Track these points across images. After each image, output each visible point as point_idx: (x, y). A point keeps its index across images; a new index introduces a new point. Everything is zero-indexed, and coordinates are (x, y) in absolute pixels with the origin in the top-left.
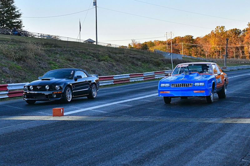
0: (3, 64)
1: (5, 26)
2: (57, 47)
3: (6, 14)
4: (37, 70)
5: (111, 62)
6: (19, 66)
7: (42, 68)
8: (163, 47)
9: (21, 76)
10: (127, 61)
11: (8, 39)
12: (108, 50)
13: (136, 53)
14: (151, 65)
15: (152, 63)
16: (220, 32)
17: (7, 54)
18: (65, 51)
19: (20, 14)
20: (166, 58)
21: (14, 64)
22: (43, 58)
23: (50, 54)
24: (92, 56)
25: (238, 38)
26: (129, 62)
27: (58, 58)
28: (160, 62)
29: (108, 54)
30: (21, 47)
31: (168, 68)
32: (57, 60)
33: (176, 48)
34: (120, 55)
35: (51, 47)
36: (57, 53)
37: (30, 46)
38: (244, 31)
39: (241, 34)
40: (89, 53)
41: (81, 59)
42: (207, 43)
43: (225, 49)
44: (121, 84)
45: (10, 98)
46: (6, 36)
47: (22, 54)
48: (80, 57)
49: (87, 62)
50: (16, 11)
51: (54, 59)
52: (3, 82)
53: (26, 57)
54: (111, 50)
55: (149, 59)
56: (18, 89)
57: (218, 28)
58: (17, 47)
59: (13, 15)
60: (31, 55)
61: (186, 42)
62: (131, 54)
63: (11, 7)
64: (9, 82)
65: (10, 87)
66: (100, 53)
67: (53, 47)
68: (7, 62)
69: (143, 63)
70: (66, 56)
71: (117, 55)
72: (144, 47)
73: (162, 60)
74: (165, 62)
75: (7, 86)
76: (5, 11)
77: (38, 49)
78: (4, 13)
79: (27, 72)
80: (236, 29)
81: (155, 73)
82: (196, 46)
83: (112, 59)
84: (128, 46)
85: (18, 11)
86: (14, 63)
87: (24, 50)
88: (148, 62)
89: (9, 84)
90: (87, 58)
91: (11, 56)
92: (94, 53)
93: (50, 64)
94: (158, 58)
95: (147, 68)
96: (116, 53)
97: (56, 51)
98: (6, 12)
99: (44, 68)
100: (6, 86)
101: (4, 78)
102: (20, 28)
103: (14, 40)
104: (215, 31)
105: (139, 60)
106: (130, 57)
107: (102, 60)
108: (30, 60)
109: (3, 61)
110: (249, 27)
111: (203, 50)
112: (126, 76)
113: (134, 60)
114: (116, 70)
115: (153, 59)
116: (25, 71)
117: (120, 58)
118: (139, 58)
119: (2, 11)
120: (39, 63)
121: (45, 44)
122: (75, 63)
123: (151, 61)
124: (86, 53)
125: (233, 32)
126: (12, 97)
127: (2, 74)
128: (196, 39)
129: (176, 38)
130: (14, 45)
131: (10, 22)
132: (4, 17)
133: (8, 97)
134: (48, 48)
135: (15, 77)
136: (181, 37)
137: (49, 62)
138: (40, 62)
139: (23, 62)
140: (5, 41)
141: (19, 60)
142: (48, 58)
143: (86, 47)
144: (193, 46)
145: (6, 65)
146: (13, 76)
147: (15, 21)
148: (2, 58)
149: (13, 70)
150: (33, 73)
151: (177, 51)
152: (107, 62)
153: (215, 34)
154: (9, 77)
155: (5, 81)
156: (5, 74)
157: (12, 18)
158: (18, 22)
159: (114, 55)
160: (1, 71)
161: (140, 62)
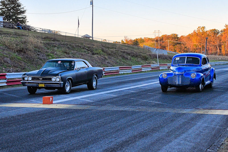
0: (5, 55)
1: (11, 20)
2: (56, 40)
3: (12, 10)
4: (36, 61)
5: (104, 55)
6: (20, 57)
7: (41, 59)
8: (151, 44)
9: (21, 66)
10: (118, 55)
11: (11, 32)
12: (102, 45)
13: (127, 48)
14: (139, 59)
15: (140, 57)
16: (201, 31)
17: (9, 46)
18: (62, 45)
19: (25, 11)
20: (153, 54)
21: (14, 55)
22: (41, 50)
23: (49, 47)
24: (87, 50)
25: (216, 37)
26: (120, 56)
27: (56, 51)
28: (147, 56)
29: (101, 49)
30: (23, 40)
31: (154, 62)
32: (54, 52)
33: (163, 44)
34: (112, 50)
35: (50, 41)
36: (55, 46)
37: (31, 39)
38: (222, 31)
39: (219, 34)
40: (84, 47)
41: (77, 52)
42: (190, 41)
43: (205, 46)
44: (111, 76)
45: (8, 86)
46: (10, 30)
47: (22, 46)
48: (76, 50)
49: (82, 55)
50: (21, 7)
51: (52, 52)
52: (4, 71)
53: (26, 49)
54: (104, 45)
55: (138, 54)
56: (18, 78)
57: (199, 28)
58: (18, 39)
59: (19, 11)
60: (31, 47)
61: (172, 40)
62: (122, 49)
63: (17, 3)
64: (9, 72)
65: (9, 76)
66: (94, 47)
67: (52, 40)
68: (9, 53)
69: (132, 57)
70: (63, 49)
71: (109, 49)
72: (135, 43)
73: (150, 55)
74: (152, 57)
75: (6, 74)
76: (11, 7)
77: (38, 42)
78: (11, 9)
79: (27, 63)
80: (215, 29)
81: (142, 66)
82: (180, 43)
83: (105, 53)
85: (23, 8)
86: (16, 54)
87: (25, 42)
88: (137, 56)
90: (82, 52)
91: (13, 48)
92: (89, 47)
93: (48, 56)
94: (146, 53)
95: (136, 62)
97: (54, 45)
98: (13, 8)
99: (43, 60)
100: (4, 75)
101: (5, 68)
102: (24, 23)
103: (17, 33)
104: (197, 31)
105: (130, 54)
106: (121, 52)
107: (96, 54)
108: (30, 52)
109: (5, 52)
110: (226, 28)
111: (186, 47)
112: (116, 68)
113: (125, 55)
114: (108, 62)
115: (141, 54)
116: (25, 61)
117: (112, 52)
118: (129, 52)
119: (9, 7)
120: (38, 55)
121: (45, 38)
122: (71, 55)
123: (139, 55)
124: (82, 47)
125: (212, 32)
126: (10, 85)
127: (4, 64)
128: (181, 37)
129: (163, 36)
130: (17, 38)
131: (15, 17)
132: (10, 13)
133: (7, 85)
134: (48, 42)
135: (15, 67)
136: (168, 35)
137: (47, 54)
138: (39, 53)
139: (23, 54)
140: (8, 34)
141: (20, 51)
142: (47, 51)
143: (83, 42)
144: (178, 43)
145: (8, 56)
146: (14, 66)
147: (20, 16)
148: (4, 50)
149: (13, 61)
150: (33, 64)
151: (163, 48)
152: (100, 55)
153: (197, 34)
154: (10, 67)
155: (6, 70)
156: (6, 64)
157: (18, 14)
158: (23, 18)
159: (107, 49)
160: (3, 61)
161: (129, 56)
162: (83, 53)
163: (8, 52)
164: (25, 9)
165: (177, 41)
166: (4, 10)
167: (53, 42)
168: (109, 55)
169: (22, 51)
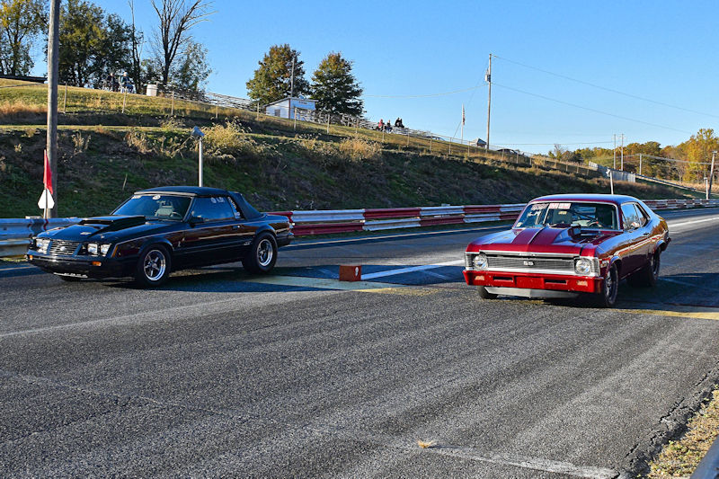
0: (303, 175)
3: (336, 88)
4: (364, 188)
6: (333, 179)
8: (607, 160)
9: (332, 197)
14: (576, 189)
15: (579, 186)
16: (705, 138)
21: (321, 175)
23: (394, 160)
27: (407, 169)
32: (404, 171)
33: (628, 163)
36: (407, 159)
42: (683, 157)
49: (460, 178)
50: (353, 84)
51: (398, 170)
52: (297, 206)
53: (346, 164)
57: (701, 133)
59: (348, 92)
63: (346, 76)
66: (486, 163)
68: (311, 172)
69: (563, 184)
71: (518, 168)
75: (292, 214)
76: (335, 83)
78: (334, 87)
79: (345, 191)
82: (664, 161)
83: (507, 175)
84: (547, 154)
86: (324, 173)
87: (345, 150)
88: (572, 184)
89: (294, 212)
90: (460, 172)
91: (321, 160)
92: (476, 164)
93: (390, 178)
94: (591, 178)
98: (338, 85)
99: (378, 186)
101: (300, 200)
102: (359, 114)
104: (698, 137)
105: (558, 179)
106: (541, 174)
107: (488, 177)
108: (352, 169)
109: (302, 168)
111: (675, 169)
113: (550, 184)
114: (512, 195)
115: (582, 179)
116: (341, 188)
117: (523, 174)
118: (557, 176)
119: (330, 84)
120: (371, 176)
122: (436, 179)
124: (459, 163)
127: (298, 192)
128: (665, 149)
131: (342, 102)
135: (321, 198)
137: (388, 174)
138: (371, 173)
139: (340, 173)
141: (334, 167)
142: (391, 168)
144: (659, 161)
145: (308, 176)
146: (318, 197)
147: (351, 101)
149: (318, 186)
151: (630, 168)
152: (497, 180)
153: (698, 143)
154: (309, 198)
156: (302, 192)
159: (512, 168)
160: (296, 187)
161: (557, 184)
162: (462, 175)
163: (309, 169)
165: (658, 155)
166: (320, 89)
167: (403, 152)
169: (337, 167)
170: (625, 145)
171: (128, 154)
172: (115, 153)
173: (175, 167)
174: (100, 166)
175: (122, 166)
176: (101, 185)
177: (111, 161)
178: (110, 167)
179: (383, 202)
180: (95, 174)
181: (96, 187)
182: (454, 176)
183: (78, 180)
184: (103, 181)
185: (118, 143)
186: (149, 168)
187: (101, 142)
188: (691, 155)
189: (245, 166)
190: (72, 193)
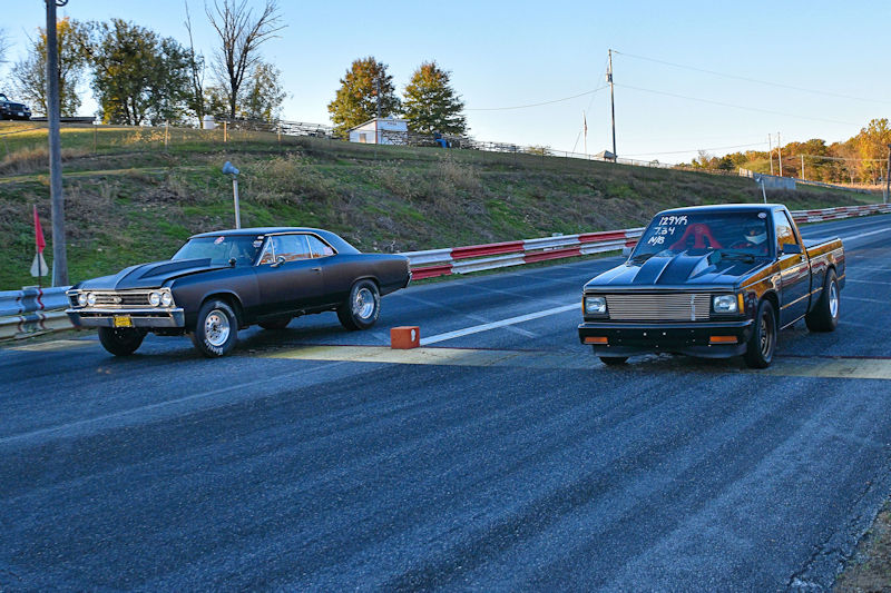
0: (382, 210)
1: (432, 128)
3: (433, 104)
4: (458, 221)
5: (633, 198)
6: (420, 213)
7: (472, 217)
9: (419, 234)
10: (670, 196)
12: (633, 174)
13: (695, 178)
15: (726, 199)
16: (878, 130)
17: (394, 187)
21: (405, 208)
22: (473, 194)
23: (496, 185)
24: (592, 187)
26: (675, 197)
27: (511, 194)
29: (626, 182)
30: (430, 171)
32: (507, 197)
33: (789, 165)
34: (654, 183)
36: (512, 183)
40: (585, 180)
41: (565, 195)
42: (854, 154)
47: (427, 185)
49: (578, 200)
51: (501, 196)
52: (376, 249)
53: (435, 193)
54: (639, 174)
55: (721, 192)
57: (874, 124)
59: (447, 107)
60: (447, 187)
61: (810, 153)
62: (682, 182)
63: (443, 89)
64: (388, 249)
66: (610, 179)
67: (509, 168)
68: (392, 205)
70: (531, 188)
71: (649, 182)
73: (749, 192)
74: (756, 196)
76: (431, 98)
77: (467, 174)
78: (430, 103)
79: (435, 225)
82: (830, 161)
83: (636, 192)
84: (690, 163)
86: (409, 207)
87: (433, 177)
88: (717, 197)
90: (578, 192)
91: (403, 191)
92: (597, 181)
93: (491, 206)
94: (742, 188)
96: (648, 179)
98: (434, 100)
99: (475, 217)
101: (379, 241)
103: (425, 156)
104: (869, 130)
106: (678, 187)
107: (612, 196)
108: (443, 199)
109: (382, 202)
111: (845, 169)
113: (687, 195)
114: (642, 216)
115: (729, 190)
116: (431, 223)
117: (655, 189)
118: (698, 188)
119: (425, 99)
120: (466, 205)
121: (492, 165)
122: (548, 203)
124: (578, 182)
127: (375, 232)
128: (832, 146)
135: (404, 237)
137: (488, 202)
138: (466, 202)
139: (428, 205)
141: (420, 199)
142: (490, 193)
144: (824, 161)
145: (388, 211)
146: (401, 235)
147: (451, 117)
148: (381, 197)
149: (401, 222)
151: (790, 172)
152: (624, 199)
153: (870, 137)
154: (390, 237)
155: (381, 247)
156: (381, 231)
157: (448, 112)
158: (457, 120)
159: (642, 183)
160: (373, 225)
162: (581, 196)
163: (390, 202)
164: (461, 100)
165: (823, 155)
166: (415, 106)
167: (507, 173)
168: (648, 196)
169: (424, 198)
170: (783, 145)
171: (166, 200)
172: (150, 200)
173: (222, 212)
174: (131, 217)
175: (157, 215)
176: (132, 240)
177: (145, 210)
178: (144, 217)
179: (482, 236)
180: (124, 227)
181: (125, 243)
182: (571, 198)
183: (103, 235)
184: (134, 235)
185: (155, 188)
186: (190, 216)
187: (135, 187)
188: (863, 150)
189: (310, 204)
190: (95, 252)
